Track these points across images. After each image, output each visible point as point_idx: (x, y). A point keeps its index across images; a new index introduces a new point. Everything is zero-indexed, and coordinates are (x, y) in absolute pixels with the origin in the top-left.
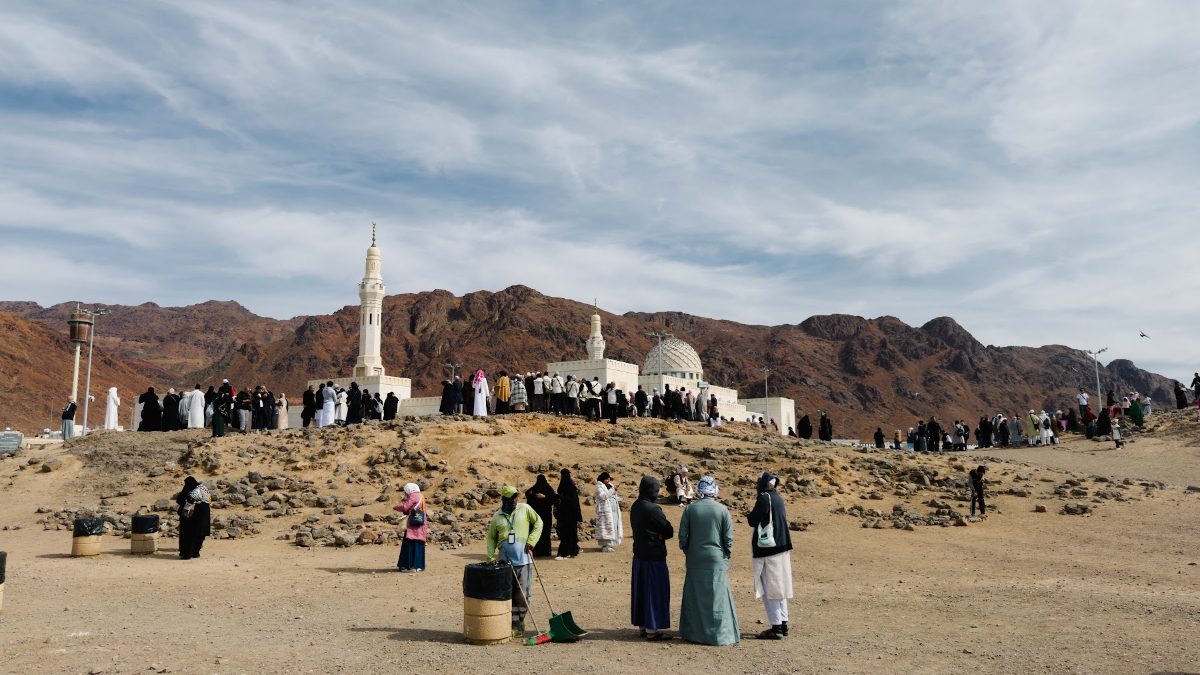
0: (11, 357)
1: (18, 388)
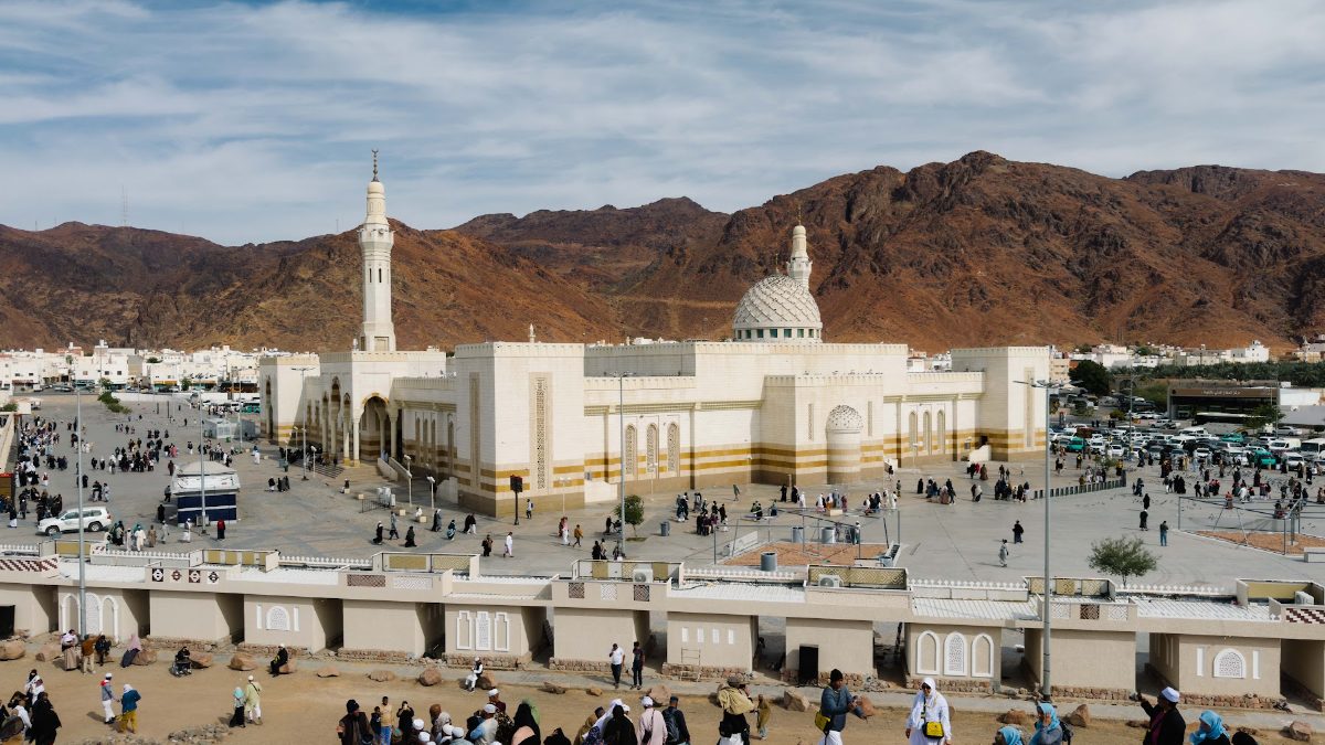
0: (450, 275)
1: (453, 306)
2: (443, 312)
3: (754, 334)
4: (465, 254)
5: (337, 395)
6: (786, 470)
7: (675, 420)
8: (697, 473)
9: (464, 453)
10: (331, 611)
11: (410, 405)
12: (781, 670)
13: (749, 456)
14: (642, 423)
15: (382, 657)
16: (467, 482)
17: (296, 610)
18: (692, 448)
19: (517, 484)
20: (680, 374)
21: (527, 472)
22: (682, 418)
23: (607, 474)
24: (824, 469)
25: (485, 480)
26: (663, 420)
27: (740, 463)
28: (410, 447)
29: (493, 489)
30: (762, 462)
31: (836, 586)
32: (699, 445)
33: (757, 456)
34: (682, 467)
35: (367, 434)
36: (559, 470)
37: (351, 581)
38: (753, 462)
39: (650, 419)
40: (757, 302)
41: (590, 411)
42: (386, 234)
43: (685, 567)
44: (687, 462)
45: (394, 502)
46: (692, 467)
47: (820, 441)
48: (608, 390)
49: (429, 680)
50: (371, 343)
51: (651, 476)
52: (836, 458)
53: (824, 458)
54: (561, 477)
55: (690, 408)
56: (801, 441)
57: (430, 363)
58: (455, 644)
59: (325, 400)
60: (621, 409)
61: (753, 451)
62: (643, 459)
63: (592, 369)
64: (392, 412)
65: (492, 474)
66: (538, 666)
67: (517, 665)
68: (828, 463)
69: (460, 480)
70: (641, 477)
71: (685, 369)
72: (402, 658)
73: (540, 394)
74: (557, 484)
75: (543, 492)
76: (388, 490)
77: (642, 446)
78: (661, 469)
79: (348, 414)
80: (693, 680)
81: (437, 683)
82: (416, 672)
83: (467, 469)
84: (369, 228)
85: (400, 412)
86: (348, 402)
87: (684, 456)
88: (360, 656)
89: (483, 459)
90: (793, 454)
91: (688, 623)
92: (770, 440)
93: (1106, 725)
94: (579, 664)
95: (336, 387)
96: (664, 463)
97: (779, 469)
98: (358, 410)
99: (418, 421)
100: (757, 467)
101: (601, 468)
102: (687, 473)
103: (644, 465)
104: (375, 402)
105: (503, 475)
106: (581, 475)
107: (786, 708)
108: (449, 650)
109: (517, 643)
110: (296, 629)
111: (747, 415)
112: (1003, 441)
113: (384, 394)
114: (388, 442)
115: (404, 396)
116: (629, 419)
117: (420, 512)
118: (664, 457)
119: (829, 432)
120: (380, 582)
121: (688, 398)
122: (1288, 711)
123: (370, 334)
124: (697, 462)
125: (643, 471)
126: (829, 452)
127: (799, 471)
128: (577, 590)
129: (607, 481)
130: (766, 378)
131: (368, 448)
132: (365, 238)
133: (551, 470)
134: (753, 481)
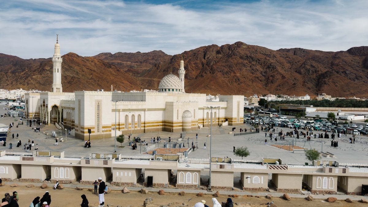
0: (91, 70)
1: (92, 78)
2: (88, 80)
3: (167, 90)
4: (96, 64)
5: (44, 105)
6: (171, 128)
7: (134, 114)
8: (146, 128)
9: (76, 123)
10: (18, 167)
11: (65, 108)
12: (143, 183)
13: (161, 124)
14: (130, 115)
15: (33, 180)
16: (77, 130)
17: (7, 168)
18: (145, 121)
19: (90, 131)
20: (142, 101)
21: (94, 128)
22: (142, 113)
23: (119, 128)
24: (181, 127)
25: (82, 130)
26: (136, 114)
27: (159, 126)
28: (65, 120)
29: (84, 132)
30: (165, 125)
31: (161, 160)
32: (147, 120)
33: (164, 124)
34: (142, 127)
35: (53, 116)
36: (104, 127)
37: (24, 159)
38: (163, 125)
39: (132, 113)
40: (165, 81)
41: (113, 110)
42: (60, 59)
44: (143, 125)
45: (56, 136)
46: (145, 127)
47: (180, 120)
48: (121, 105)
49: (43, 187)
50: (55, 90)
51: (133, 129)
52: (184, 124)
53: (181, 124)
54: (105, 129)
55: (144, 110)
56: (175, 120)
58: (53, 177)
59: (41, 106)
60: (124, 110)
61: (163, 122)
62: (130, 124)
63: (115, 99)
64: (60, 110)
65: (83, 128)
66: (77, 183)
67: (71, 182)
68: (182, 126)
69: (76, 130)
70: (130, 129)
71: (143, 99)
72: (38, 181)
73: (98, 106)
74: (103, 131)
75: (99, 133)
76: (55, 132)
77: (130, 120)
78: (136, 127)
79: (47, 110)
80: (119, 186)
81: (46, 187)
82: (40, 185)
83: (77, 127)
84: (55, 57)
85: (63, 110)
86: (47, 107)
88: (26, 180)
89: (81, 124)
90: (173, 123)
92: (167, 119)
93: (223, 196)
94: (88, 182)
95: (44, 102)
96: (136, 125)
97: (169, 127)
98: (50, 109)
99: (67, 112)
100: (163, 127)
101: (121, 127)
102: (143, 128)
103: (130, 126)
104: (55, 107)
105: (86, 128)
106: (110, 129)
107: (141, 193)
108: (52, 178)
109: (72, 176)
110: (7, 173)
111: (161, 112)
112: (231, 120)
113: (58, 105)
114: (59, 118)
115: (63, 105)
116: (127, 113)
117: (62, 139)
118: (136, 124)
119: (183, 117)
120: (32, 159)
121: (144, 107)
122: (269, 191)
123: (54, 87)
124: (146, 125)
125: (130, 128)
126: (183, 123)
127: (174, 128)
128: (88, 162)
129: (119, 130)
130: (166, 102)
131: (53, 120)
132: (53, 60)
133: (101, 127)
134: (162, 131)
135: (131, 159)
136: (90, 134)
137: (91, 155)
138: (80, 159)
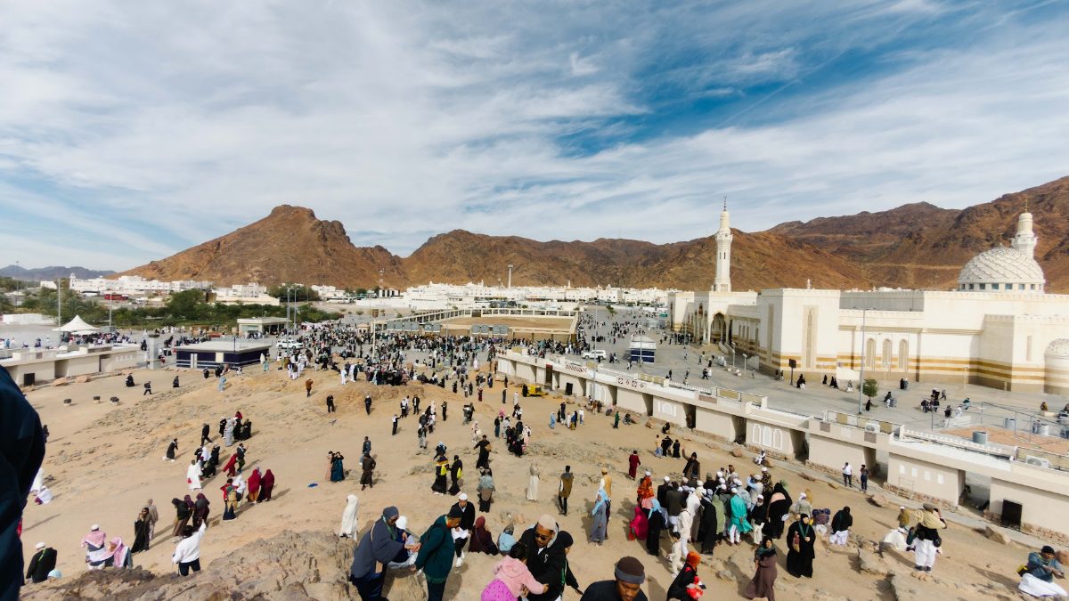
1: (764, 269)
2: (757, 273)
3: (977, 287)
4: (771, 243)
5: (702, 311)
6: (1003, 379)
7: (906, 338)
8: (921, 372)
9: (763, 344)
10: (691, 411)
11: (736, 318)
12: (985, 511)
13: (968, 366)
14: (880, 339)
15: (714, 437)
16: (764, 359)
17: (675, 406)
18: (918, 356)
19: (793, 363)
20: (911, 310)
21: (799, 358)
22: (912, 338)
23: (852, 365)
24: (1042, 382)
25: (775, 359)
26: (896, 338)
27: (959, 370)
28: (736, 339)
29: (779, 364)
30: (978, 370)
31: (1045, 466)
32: (923, 355)
33: (975, 367)
34: (911, 367)
35: (715, 330)
36: (820, 359)
37: (701, 398)
38: (971, 370)
39: (885, 336)
40: (980, 265)
41: (842, 328)
42: (729, 236)
43: (906, 428)
44: (915, 364)
45: (725, 364)
46: (918, 368)
47: (1038, 361)
48: (855, 317)
49: (736, 454)
50: (719, 288)
51: (886, 370)
52: (1053, 376)
53: (1042, 374)
54: (821, 363)
55: (919, 332)
56: (1018, 359)
57: (749, 298)
58: (751, 438)
59: (696, 313)
60: (864, 329)
61: (971, 363)
62: (879, 359)
63: (844, 304)
64: (727, 321)
65: (778, 356)
66: (799, 463)
67: (786, 459)
68: (1045, 378)
69: (760, 358)
70: (877, 369)
71: (915, 306)
72: (722, 439)
73: (810, 318)
74: (818, 367)
75: (809, 370)
76: (723, 358)
77: (879, 351)
78: (893, 366)
79: (706, 321)
80: (908, 498)
81: (740, 456)
82: (730, 448)
83: (765, 352)
84: (721, 233)
85: (731, 321)
86: (706, 315)
87: (913, 360)
88: (703, 434)
89: (774, 348)
90: (1010, 368)
91: (904, 462)
92: (987, 356)
94: (825, 468)
95: (701, 307)
96: (894, 363)
97: (996, 378)
98: (711, 319)
99: (740, 327)
100: (975, 374)
101: (849, 361)
102: (914, 371)
103: (880, 362)
104: (719, 316)
105: (785, 358)
106: (835, 364)
107: (987, 537)
108: (748, 441)
109: (788, 448)
110: (675, 415)
111: (968, 339)
113: (724, 312)
114: (724, 335)
115: (734, 313)
116: (869, 335)
117: (738, 371)
118: (896, 359)
119: (1046, 357)
120: (714, 401)
121: (917, 325)
123: (718, 283)
124: (921, 365)
125: (879, 366)
126: (1046, 370)
127: (1013, 381)
128: (825, 426)
129: (852, 369)
130: (986, 316)
131: (715, 337)
132: (718, 238)
133: (815, 359)
134: (970, 383)
135: (934, 442)
136: (794, 370)
137: (826, 414)
138: (805, 419)
